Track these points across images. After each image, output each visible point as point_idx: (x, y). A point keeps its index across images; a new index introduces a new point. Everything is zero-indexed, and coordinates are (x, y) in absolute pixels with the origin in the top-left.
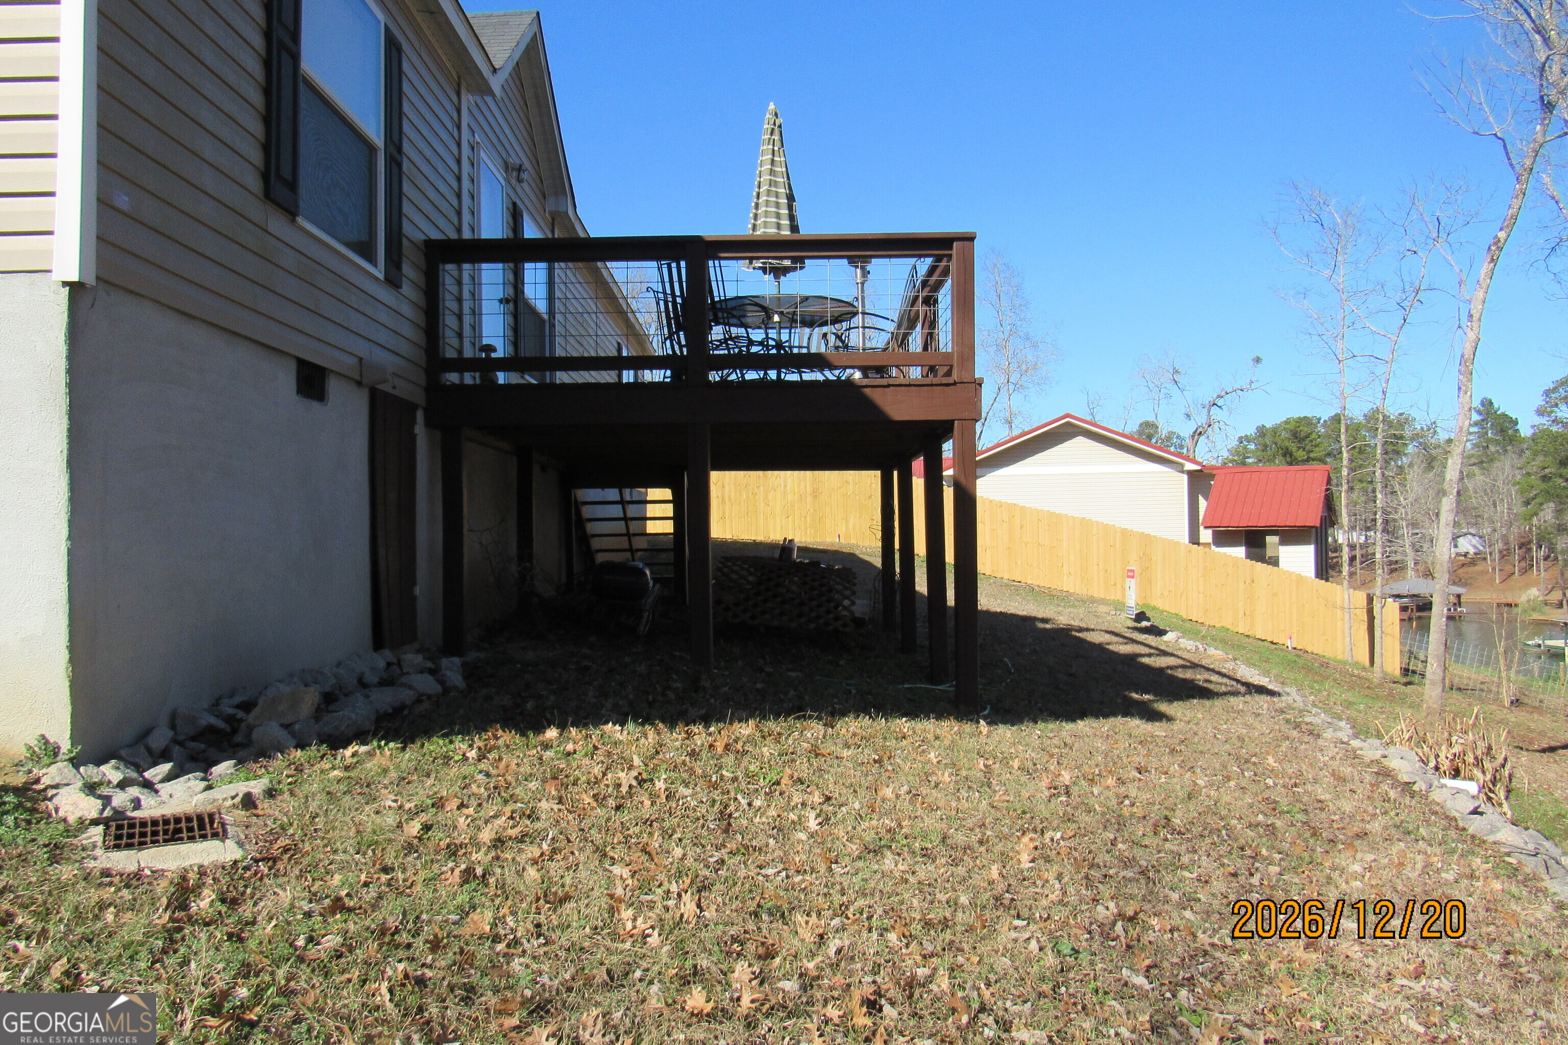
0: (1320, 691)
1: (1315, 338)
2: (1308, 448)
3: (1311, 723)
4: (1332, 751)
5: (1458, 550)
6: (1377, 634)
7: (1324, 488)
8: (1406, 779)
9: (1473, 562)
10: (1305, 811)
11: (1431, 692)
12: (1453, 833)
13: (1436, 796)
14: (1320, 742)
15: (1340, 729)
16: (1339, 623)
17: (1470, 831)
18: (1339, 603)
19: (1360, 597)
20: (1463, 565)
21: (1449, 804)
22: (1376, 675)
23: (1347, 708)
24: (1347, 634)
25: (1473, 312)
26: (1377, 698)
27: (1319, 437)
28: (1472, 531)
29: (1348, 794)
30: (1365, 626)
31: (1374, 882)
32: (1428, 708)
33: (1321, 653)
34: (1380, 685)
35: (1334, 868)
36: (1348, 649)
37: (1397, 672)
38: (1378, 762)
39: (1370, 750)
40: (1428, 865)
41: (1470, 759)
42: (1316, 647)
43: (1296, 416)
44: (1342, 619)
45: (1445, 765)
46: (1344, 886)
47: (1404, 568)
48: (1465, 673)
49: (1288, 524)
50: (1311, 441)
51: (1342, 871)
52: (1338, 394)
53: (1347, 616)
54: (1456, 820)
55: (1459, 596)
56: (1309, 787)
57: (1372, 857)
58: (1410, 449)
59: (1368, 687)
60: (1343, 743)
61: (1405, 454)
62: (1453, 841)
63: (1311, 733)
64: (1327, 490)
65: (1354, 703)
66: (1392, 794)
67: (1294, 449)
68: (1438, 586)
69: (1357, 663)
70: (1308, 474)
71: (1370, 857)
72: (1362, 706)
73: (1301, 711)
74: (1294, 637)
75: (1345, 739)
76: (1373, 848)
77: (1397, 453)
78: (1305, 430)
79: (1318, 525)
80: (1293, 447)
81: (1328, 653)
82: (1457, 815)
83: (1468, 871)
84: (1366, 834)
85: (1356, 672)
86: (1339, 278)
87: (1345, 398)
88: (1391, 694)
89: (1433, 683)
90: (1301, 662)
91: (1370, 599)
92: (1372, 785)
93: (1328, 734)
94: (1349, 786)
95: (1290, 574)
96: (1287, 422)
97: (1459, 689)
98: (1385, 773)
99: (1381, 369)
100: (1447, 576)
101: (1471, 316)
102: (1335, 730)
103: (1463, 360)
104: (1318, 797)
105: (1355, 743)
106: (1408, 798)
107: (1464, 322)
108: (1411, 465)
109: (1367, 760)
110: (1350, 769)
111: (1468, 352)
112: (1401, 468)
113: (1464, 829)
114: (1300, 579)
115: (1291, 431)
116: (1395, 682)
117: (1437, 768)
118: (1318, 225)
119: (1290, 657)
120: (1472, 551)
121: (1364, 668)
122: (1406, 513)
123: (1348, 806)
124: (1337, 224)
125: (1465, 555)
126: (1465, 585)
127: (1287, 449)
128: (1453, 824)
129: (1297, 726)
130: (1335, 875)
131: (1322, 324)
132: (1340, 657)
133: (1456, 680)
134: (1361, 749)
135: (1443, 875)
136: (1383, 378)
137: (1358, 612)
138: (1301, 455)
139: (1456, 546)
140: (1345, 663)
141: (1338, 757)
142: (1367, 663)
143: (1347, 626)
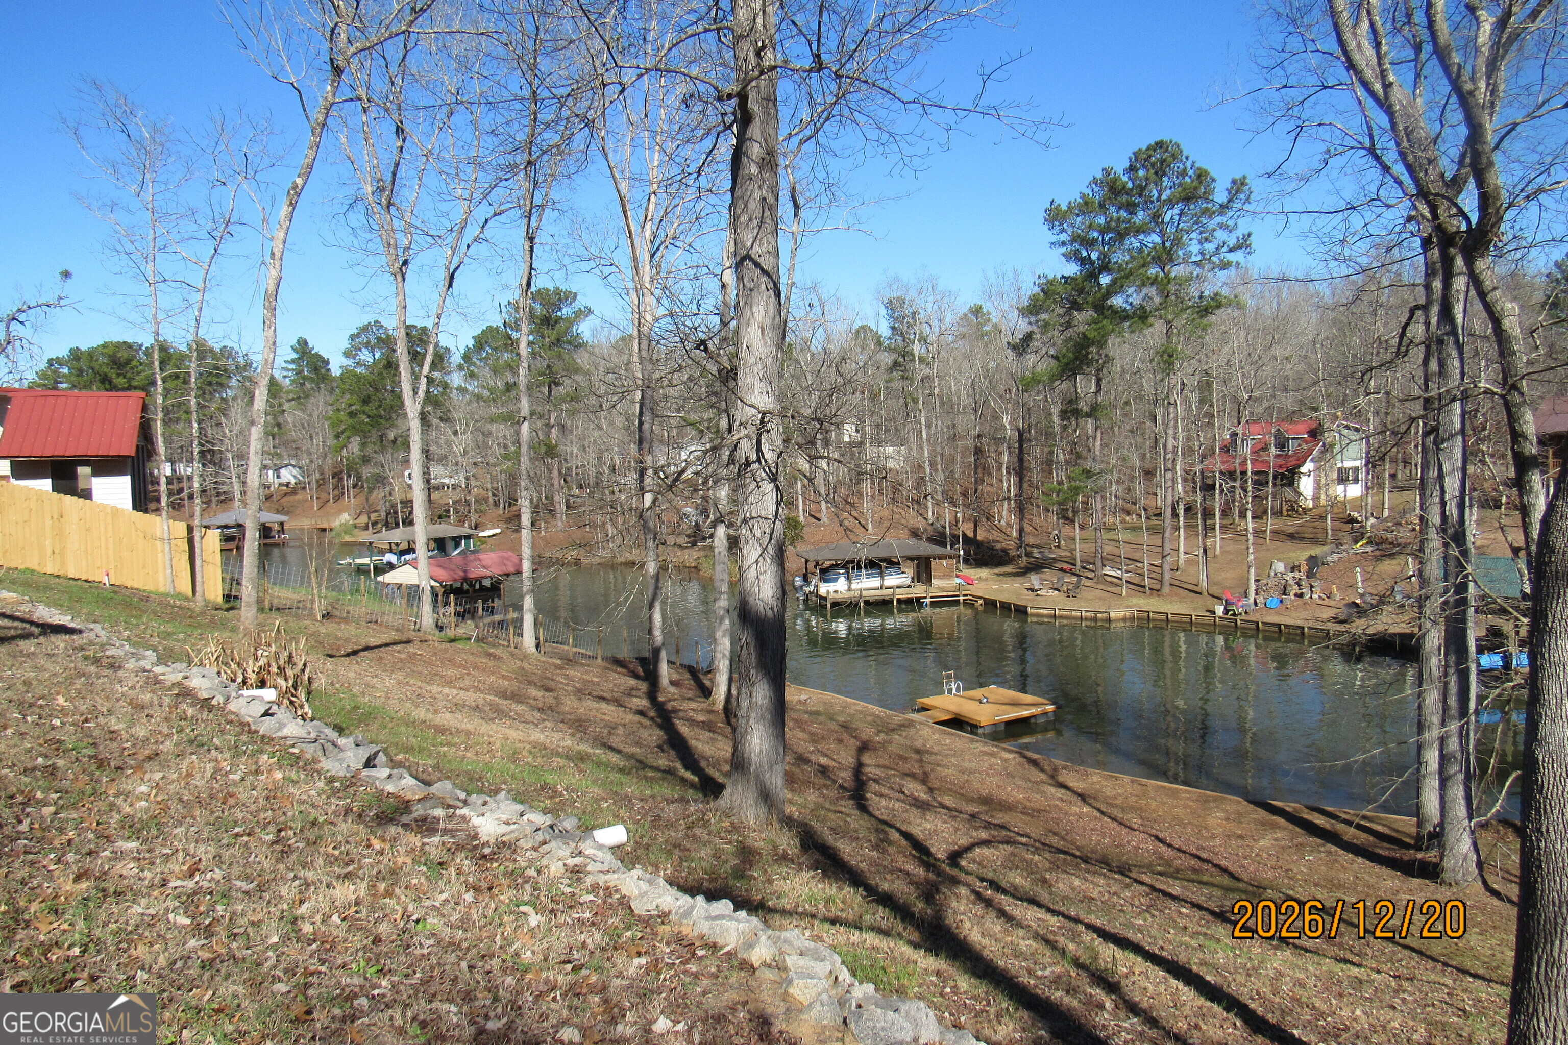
0: (137, 625)
1: (124, 256)
2: (128, 375)
3: (113, 657)
4: (132, 680)
5: (281, 481)
6: (198, 563)
7: (139, 415)
8: (205, 695)
9: (294, 492)
10: (94, 745)
11: (247, 614)
12: (244, 738)
13: (232, 706)
14: (121, 673)
15: (144, 658)
16: (160, 555)
17: (261, 733)
18: (159, 534)
19: (180, 528)
20: (285, 495)
21: (243, 712)
22: (198, 604)
23: (164, 639)
24: (168, 566)
25: (275, 250)
26: (200, 626)
27: (141, 364)
28: (293, 462)
29: (145, 720)
30: (186, 556)
31: (159, 799)
32: (245, 629)
33: (141, 587)
34: (203, 613)
35: (117, 796)
36: (169, 580)
37: (220, 599)
38: (179, 684)
39: (171, 674)
40: (217, 770)
41: (274, 669)
42: (135, 580)
43: (115, 340)
44: (163, 551)
45: (252, 677)
46: (128, 809)
47: (232, 499)
48: (282, 594)
49: (100, 453)
50: (132, 368)
51: (127, 795)
52: (150, 318)
53: (167, 548)
54: (249, 725)
55: (282, 524)
56: (101, 720)
57: (161, 775)
58: (233, 382)
59: (190, 617)
60: (145, 671)
61: (229, 387)
62: (245, 744)
63: (112, 666)
64: (142, 417)
65: (174, 634)
66: (190, 712)
67: (114, 376)
68: (250, 512)
69: (179, 594)
70: (122, 400)
71: (158, 776)
72: (181, 636)
73: (102, 646)
74: (112, 573)
75: (148, 667)
76: (162, 767)
77: (221, 385)
78: (123, 355)
79: (133, 454)
80: (112, 374)
81: (150, 587)
82: (250, 720)
83: (254, 767)
84: (157, 754)
85: (178, 603)
86: (147, 195)
87: (158, 324)
88: (212, 621)
89: (249, 605)
90: (118, 598)
91: (190, 529)
92: (170, 707)
93: (131, 664)
94: (147, 712)
95: (105, 506)
96: (105, 345)
97: (278, 609)
98: (185, 693)
99: (196, 297)
100: (257, 502)
101: (273, 254)
102: (138, 660)
103: (267, 295)
104: (112, 729)
105: (158, 670)
106: (206, 713)
107: (268, 260)
108: (235, 398)
109: (169, 683)
110: (148, 695)
111: (272, 288)
112: (225, 400)
113: (256, 732)
114: (116, 512)
115: (110, 356)
116: (217, 609)
117: (244, 682)
118: (124, 136)
119: (105, 594)
120: (293, 481)
121: (187, 599)
122: (232, 446)
123: (141, 732)
124: (144, 139)
125: (287, 485)
126: (287, 513)
127: (106, 375)
128: (246, 728)
129: (96, 661)
130: (120, 801)
131: (132, 242)
132: (162, 590)
133: (275, 601)
134: (164, 674)
135: (231, 777)
136: (196, 306)
137: (179, 542)
138: (120, 381)
139: (278, 477)
140: (167, 595)
141: (138, 686)
142: (190, 593)
143: (167, 557)
